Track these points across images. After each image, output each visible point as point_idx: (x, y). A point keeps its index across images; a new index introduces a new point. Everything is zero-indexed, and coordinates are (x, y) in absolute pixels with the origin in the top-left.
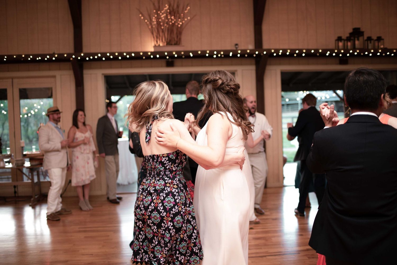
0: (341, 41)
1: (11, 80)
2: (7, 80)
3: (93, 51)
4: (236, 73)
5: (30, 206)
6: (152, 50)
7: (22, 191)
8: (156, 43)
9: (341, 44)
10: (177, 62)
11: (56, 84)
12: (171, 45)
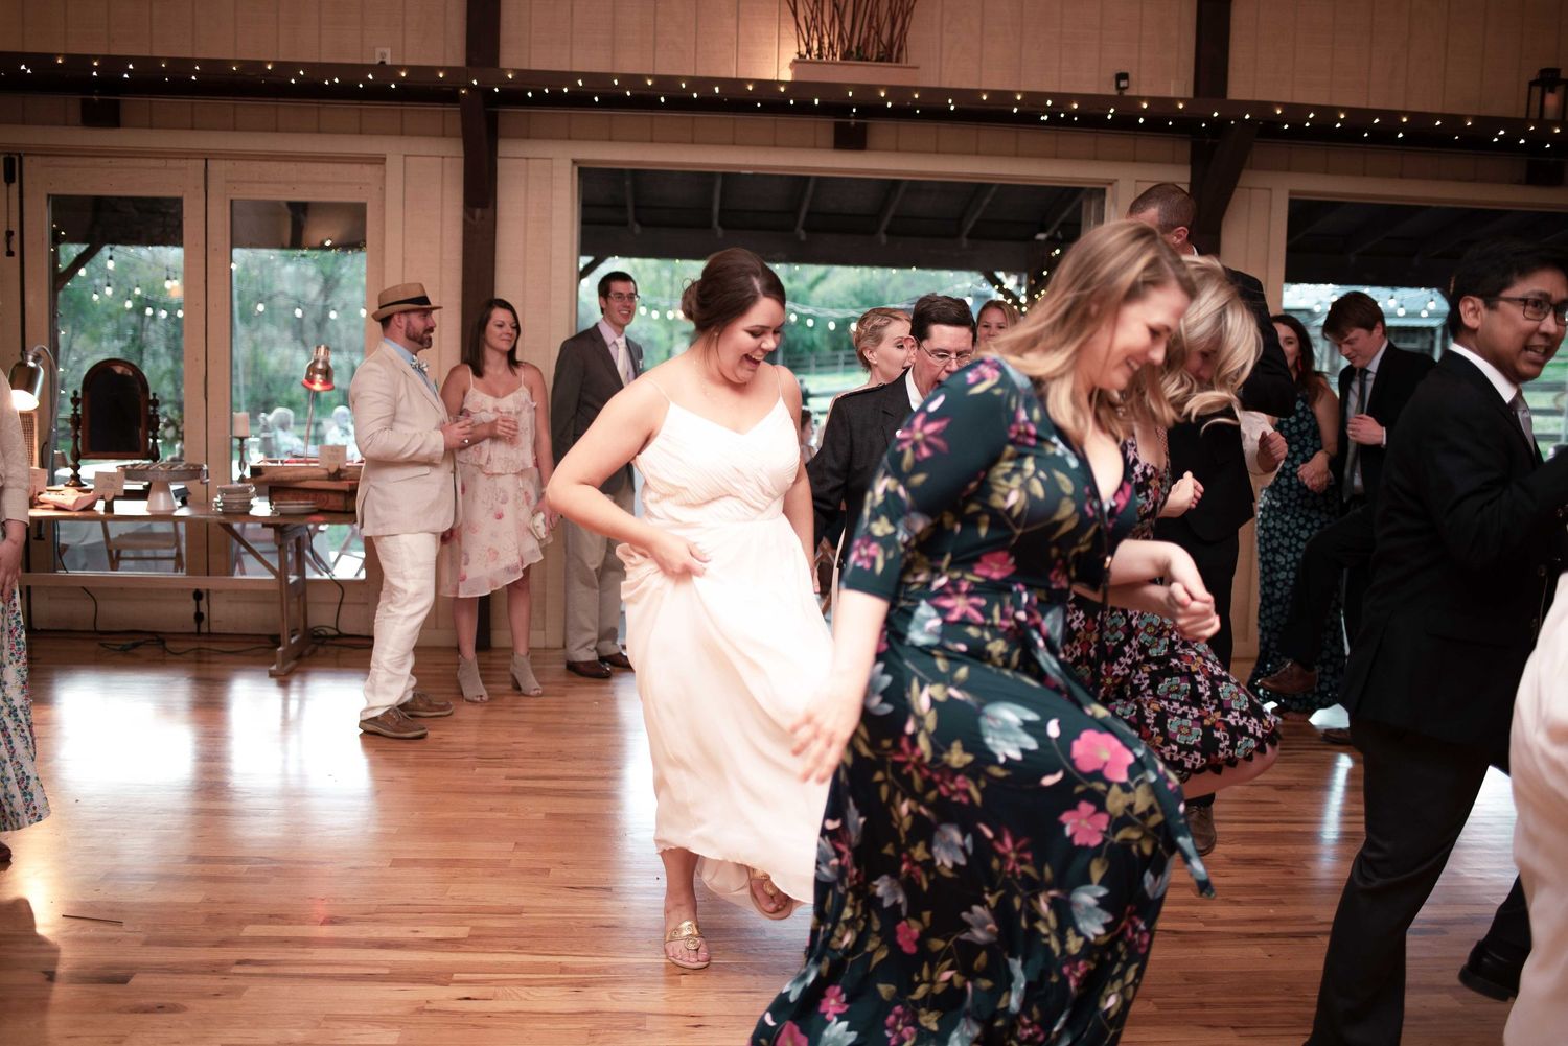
0: (1552, 91)
1: (204, 161)
2: (183, 163)
3: (540, 62)
4: (1109, 190)
5: (272, 675)
6: (787, 75)
7: (223, 613)
8: (803, 50)
9: (1552, 101)
10: (879, 130)
11: (383, 189)
12: (867, 60)
